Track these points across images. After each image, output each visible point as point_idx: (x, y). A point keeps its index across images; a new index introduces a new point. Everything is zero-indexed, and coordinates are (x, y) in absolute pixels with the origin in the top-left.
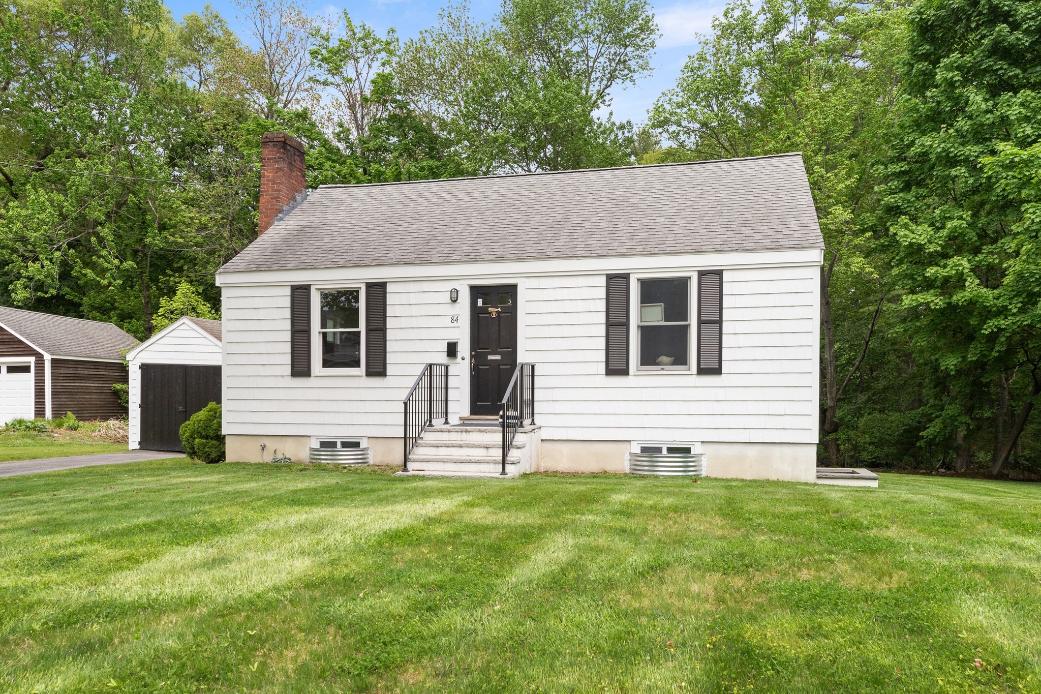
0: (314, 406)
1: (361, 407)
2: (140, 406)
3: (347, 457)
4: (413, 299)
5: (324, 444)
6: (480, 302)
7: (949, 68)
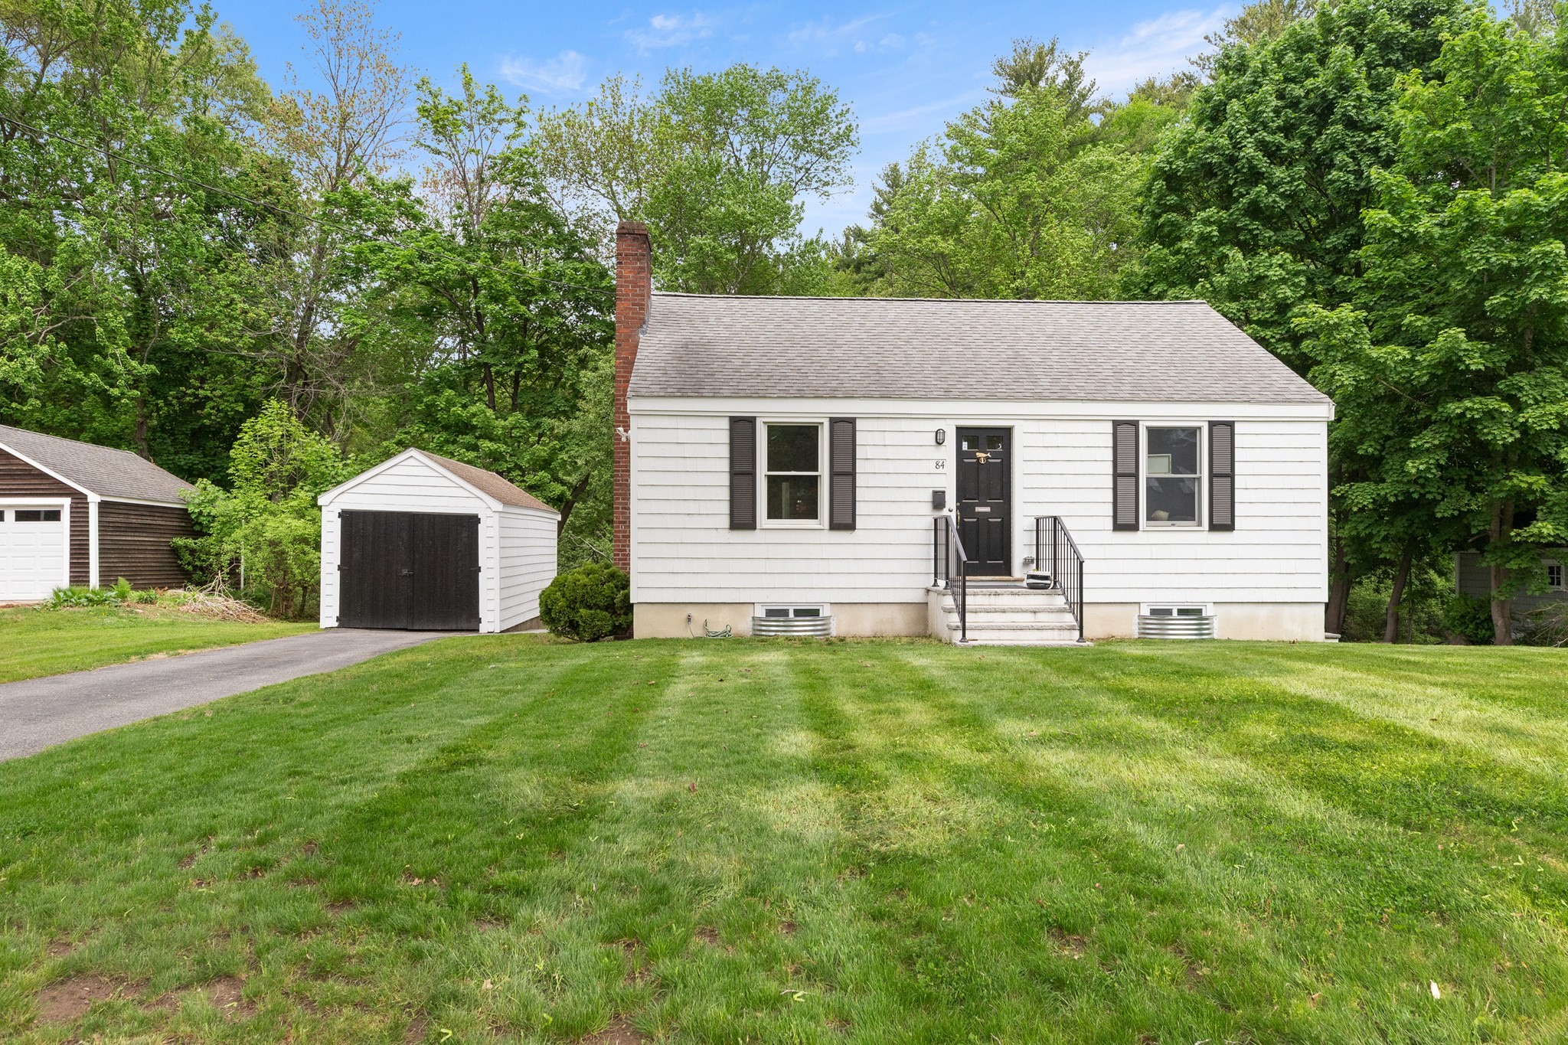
0: (760, 566)
1: (823, 567)
2: (340, 568)
3: (803, 628)
4: (889, 439)
5: (770, 613)
6: (965, 446)
7: (1206, 222)
